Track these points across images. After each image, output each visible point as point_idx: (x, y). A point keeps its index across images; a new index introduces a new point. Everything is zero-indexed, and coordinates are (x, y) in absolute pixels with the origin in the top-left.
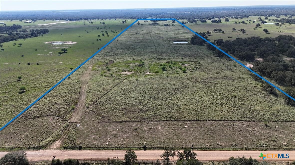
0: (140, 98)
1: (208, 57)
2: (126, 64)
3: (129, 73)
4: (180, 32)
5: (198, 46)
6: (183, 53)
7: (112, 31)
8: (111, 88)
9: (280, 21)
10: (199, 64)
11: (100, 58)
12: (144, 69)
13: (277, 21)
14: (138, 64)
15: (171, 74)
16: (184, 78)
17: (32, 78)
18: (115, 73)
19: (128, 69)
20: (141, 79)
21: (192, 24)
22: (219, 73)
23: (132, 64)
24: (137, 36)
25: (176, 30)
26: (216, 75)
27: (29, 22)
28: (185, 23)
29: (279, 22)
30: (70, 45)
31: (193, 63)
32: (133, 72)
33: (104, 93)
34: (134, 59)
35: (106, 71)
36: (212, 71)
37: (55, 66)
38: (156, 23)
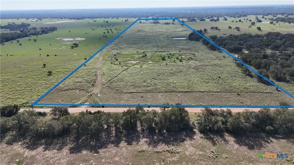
0: (144, 79)
1: (203, 50)
2: (131, 56)
3: (135, 62)
4: (180, 30)
5: (195, 42)
6: (181, 47)
7: (116, 29)
8: (120, 72)
9: (276, 20)
10: (194, 56)
11: (108, 51)
12: (146, 59)
13: (272, 19)
14: (142, 56)
15: (170, 63)
16: (180, 66)
17: (54, 65)
18: (122, 62)
19: (133, 60)
20: (144, 66)
21: (191, 22)
22: (210, 62)
23: (136, 56)
24: (139, 33)
25: (176, 28)
26: (207, 64)
27: (36, 21)
28: (184, 22)
29: (274, 21)
30: (79, 40)
31: (188, 54)
32: (138, 62)
33: (116, 76)
34: (137, 52)
35: (115, 60)
36: (204, 60)
37: (71, 57)
38: (157, 22)
